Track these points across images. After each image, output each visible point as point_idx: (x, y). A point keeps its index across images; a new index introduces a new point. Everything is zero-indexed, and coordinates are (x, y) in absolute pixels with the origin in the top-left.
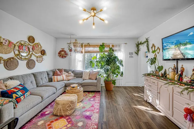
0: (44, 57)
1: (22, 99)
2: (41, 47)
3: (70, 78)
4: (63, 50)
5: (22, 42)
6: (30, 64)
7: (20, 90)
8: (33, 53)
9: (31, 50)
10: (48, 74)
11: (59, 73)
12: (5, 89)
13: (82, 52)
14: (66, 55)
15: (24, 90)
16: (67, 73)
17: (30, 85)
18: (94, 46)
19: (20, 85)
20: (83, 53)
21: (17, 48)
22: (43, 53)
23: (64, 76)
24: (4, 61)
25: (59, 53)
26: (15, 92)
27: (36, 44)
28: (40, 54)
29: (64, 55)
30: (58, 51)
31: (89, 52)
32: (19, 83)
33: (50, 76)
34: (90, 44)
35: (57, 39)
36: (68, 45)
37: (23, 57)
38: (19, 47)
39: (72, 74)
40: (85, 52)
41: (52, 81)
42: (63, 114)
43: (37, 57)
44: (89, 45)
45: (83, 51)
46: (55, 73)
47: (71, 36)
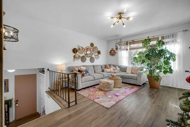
0: (99, 55)
1: (85, 75)
2: (98, 49)
3: (116, 71)
4: (112, 50)
5: (88, 47)
6: (92, 60)
7: (85, 71)
8: (93, 53)
9: (92, 51)
10: (101, 67)
11: (109, 67)
12: (80, 69)
13: (127, 50)
14: (114, 54)
15: (87, 72)
16: (114, 68)
17: (91, 71)
18: (138, 42)
19: (86, 69)
20: (129, 50)
21: (85, 51)
22: (99, 53)
23: (112, 69)
24: (81, 57)
25: (110, 52)
26: (83, 71)
27: (94, 47)
28: (97, 54)
29: (113, 54)
30: (110, 51)
31: (134, 48)
32: (85, 68)
33: (103, 68)
34: (135, 41)
35: (108, 42)
36: (116, 45)
37: (88, 56)
38: (86, 50)
39: (118, 68)
40: (130, 49)
41: (104, 72)
42: (103, 89)
43: (95, 56)
44: (133, 42)
45: (128, 48)
46: (106, 67)
47: (117, 37)
